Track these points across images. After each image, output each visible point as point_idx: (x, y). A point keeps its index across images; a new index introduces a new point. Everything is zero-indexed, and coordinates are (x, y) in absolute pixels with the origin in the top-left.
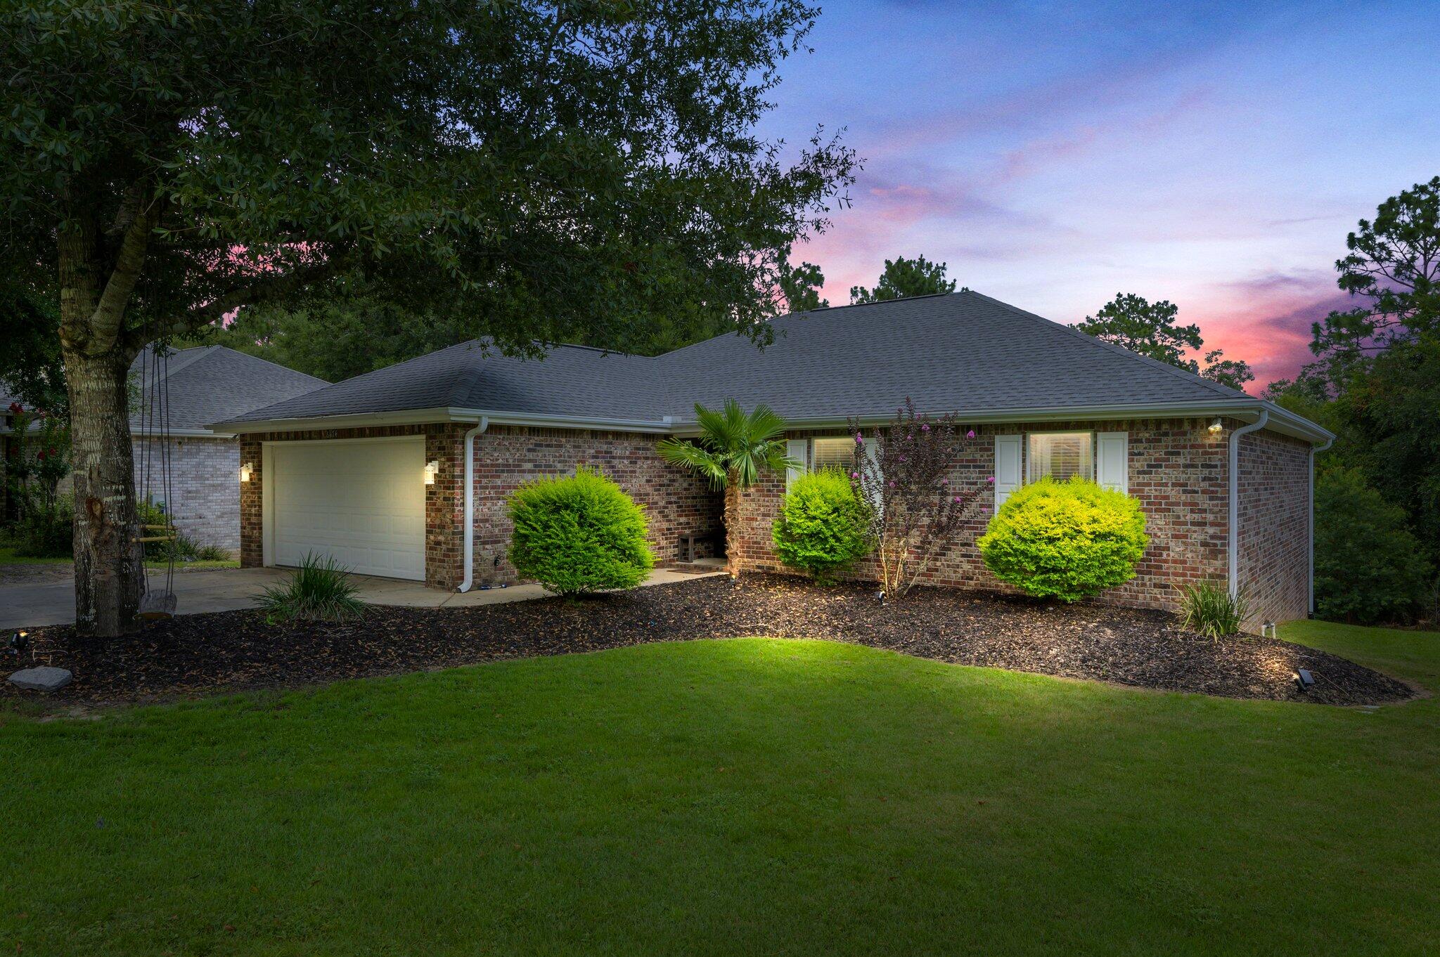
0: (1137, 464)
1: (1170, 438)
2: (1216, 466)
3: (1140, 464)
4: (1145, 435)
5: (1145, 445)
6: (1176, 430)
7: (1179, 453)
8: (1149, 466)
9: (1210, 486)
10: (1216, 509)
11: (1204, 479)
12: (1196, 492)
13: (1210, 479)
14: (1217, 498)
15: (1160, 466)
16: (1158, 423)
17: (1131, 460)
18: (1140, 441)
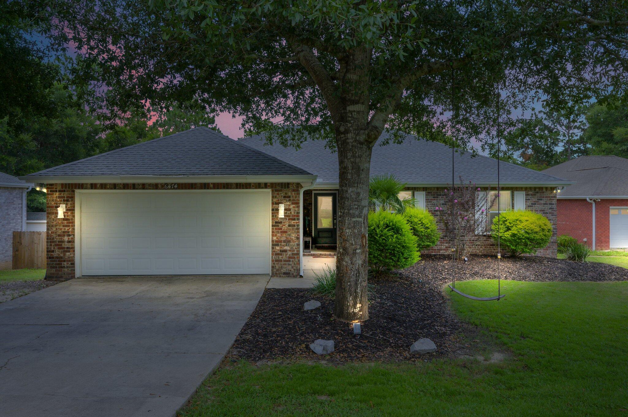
0: (528, 203)
1: (539, 194)
2: (553, 204)
3: (529, 203)
4: (530, 193)
5: (531, 196)
6: (541, 191)
7: (542, 200)
8: (532, 204)
9: (552, 211)
10: (554, 219)
11: (550, 209)
12: (547, 213)
13: (552, 209)
14: (554, 215)
15: (536, 204)
16: (535, 188)
17: (526, 202)
18: (529, 195)
